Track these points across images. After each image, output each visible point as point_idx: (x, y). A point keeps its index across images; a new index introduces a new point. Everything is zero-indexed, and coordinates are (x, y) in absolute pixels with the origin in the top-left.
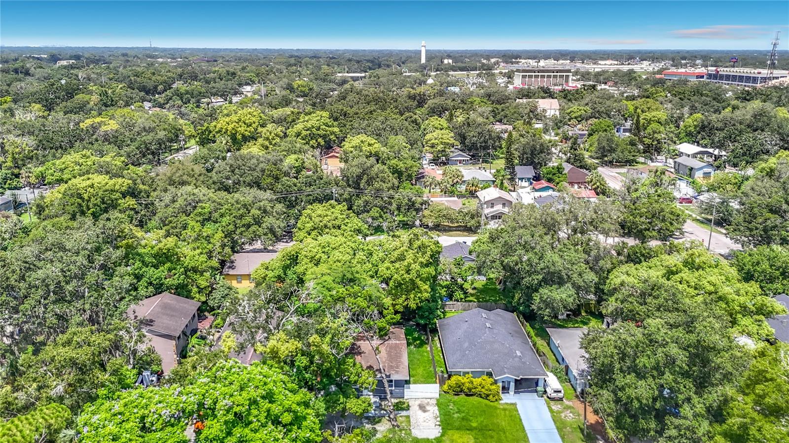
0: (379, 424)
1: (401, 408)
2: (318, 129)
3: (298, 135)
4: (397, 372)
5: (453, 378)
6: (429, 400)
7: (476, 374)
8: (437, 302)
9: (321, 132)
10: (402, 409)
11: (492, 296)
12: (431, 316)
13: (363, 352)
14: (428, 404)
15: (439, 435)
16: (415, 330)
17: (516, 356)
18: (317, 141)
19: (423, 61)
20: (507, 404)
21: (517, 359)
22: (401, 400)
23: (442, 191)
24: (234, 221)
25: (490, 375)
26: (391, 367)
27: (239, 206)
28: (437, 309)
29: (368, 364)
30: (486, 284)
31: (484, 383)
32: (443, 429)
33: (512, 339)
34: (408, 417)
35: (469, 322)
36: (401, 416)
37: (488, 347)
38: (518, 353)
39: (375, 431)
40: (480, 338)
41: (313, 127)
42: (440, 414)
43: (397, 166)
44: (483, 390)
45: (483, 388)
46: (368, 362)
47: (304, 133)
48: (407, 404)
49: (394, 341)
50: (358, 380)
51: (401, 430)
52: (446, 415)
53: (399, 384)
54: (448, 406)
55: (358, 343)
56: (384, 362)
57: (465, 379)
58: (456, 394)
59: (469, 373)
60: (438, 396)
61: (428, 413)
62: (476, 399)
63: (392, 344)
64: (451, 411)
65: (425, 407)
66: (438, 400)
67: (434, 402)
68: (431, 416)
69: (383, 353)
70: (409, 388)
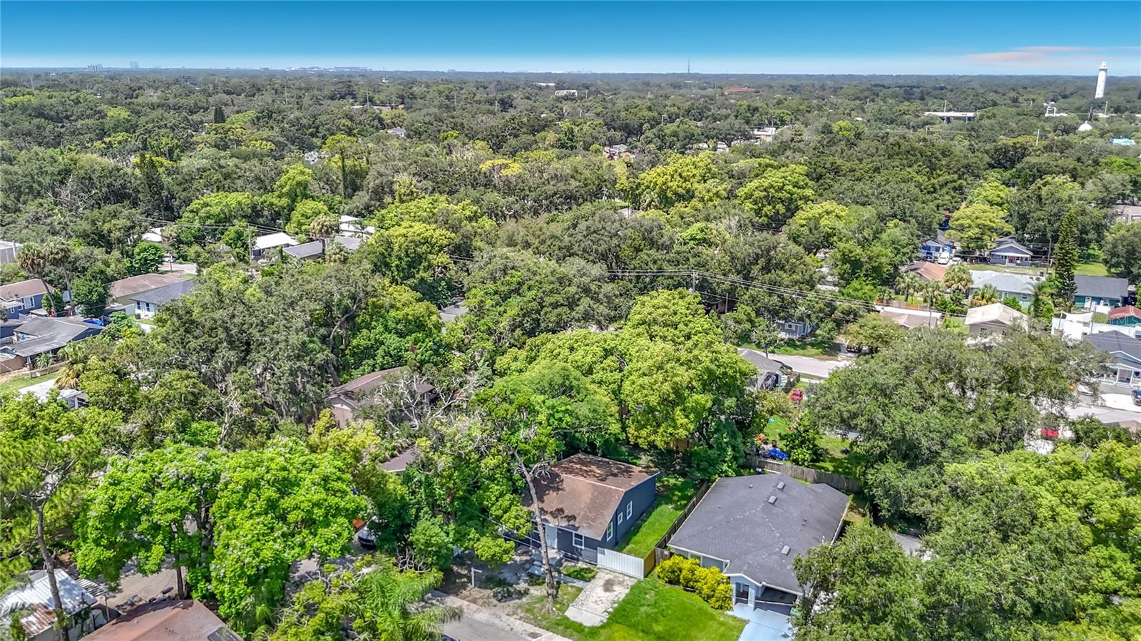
0: (538, 587)
1: (583, 576)
2: (781, 189)
3: (749, 196)
4: (590, 526)
5: (674, 558)
6: (627, 578)
7: (704, 562)
8: (725, 451)
9: (784, 195)
10: (581, 579)
12: (710, 469)
13: (563, 489)
14: (621, 582)
15: (598, 624)
17: (778, 553)
18: (774, 207)
19: (1099, 93)
20: (734, 618)
21: (775, 557)
22: (592, 567)
23: (925, 301)
24: (542, 298)
26: (586, 518)
27: (553, 279)
28: (724, 461)
29: (560, 506)
31: (709, 577)
32: (609, 619)
33: (799, 528)
34: (580, 590)
35: (753, 489)
36: (572, 587)
37: (746, 529)
38: (785, 550)
39: (526, 592)
40: (743, 514)
41: (772, 186)
42: (623, 600)
43: (851, 252)
44: (704, 586)
45: (706, 583)
46: (561, 503)
47: (757, 194)
48: (593, 574)
49: (610, 485)
50: (502, 516)
51: (555, 602)
52: (629, 603)
53: (592, 544)
54: (646, 594)
55: (563, 476)
56: (582, 509)
57: (686, 565)
58: (670, 582)
59: (699, 558)
60: (642, 578)
61: (608, 594)
62: (695, 597)
63: (604, 488)
64: (643, 602)
65: (612, 585)
66: (639, 581)
67: (631, 582)
68: (610, 598)
69: (586, 497)
70: (604, 553)
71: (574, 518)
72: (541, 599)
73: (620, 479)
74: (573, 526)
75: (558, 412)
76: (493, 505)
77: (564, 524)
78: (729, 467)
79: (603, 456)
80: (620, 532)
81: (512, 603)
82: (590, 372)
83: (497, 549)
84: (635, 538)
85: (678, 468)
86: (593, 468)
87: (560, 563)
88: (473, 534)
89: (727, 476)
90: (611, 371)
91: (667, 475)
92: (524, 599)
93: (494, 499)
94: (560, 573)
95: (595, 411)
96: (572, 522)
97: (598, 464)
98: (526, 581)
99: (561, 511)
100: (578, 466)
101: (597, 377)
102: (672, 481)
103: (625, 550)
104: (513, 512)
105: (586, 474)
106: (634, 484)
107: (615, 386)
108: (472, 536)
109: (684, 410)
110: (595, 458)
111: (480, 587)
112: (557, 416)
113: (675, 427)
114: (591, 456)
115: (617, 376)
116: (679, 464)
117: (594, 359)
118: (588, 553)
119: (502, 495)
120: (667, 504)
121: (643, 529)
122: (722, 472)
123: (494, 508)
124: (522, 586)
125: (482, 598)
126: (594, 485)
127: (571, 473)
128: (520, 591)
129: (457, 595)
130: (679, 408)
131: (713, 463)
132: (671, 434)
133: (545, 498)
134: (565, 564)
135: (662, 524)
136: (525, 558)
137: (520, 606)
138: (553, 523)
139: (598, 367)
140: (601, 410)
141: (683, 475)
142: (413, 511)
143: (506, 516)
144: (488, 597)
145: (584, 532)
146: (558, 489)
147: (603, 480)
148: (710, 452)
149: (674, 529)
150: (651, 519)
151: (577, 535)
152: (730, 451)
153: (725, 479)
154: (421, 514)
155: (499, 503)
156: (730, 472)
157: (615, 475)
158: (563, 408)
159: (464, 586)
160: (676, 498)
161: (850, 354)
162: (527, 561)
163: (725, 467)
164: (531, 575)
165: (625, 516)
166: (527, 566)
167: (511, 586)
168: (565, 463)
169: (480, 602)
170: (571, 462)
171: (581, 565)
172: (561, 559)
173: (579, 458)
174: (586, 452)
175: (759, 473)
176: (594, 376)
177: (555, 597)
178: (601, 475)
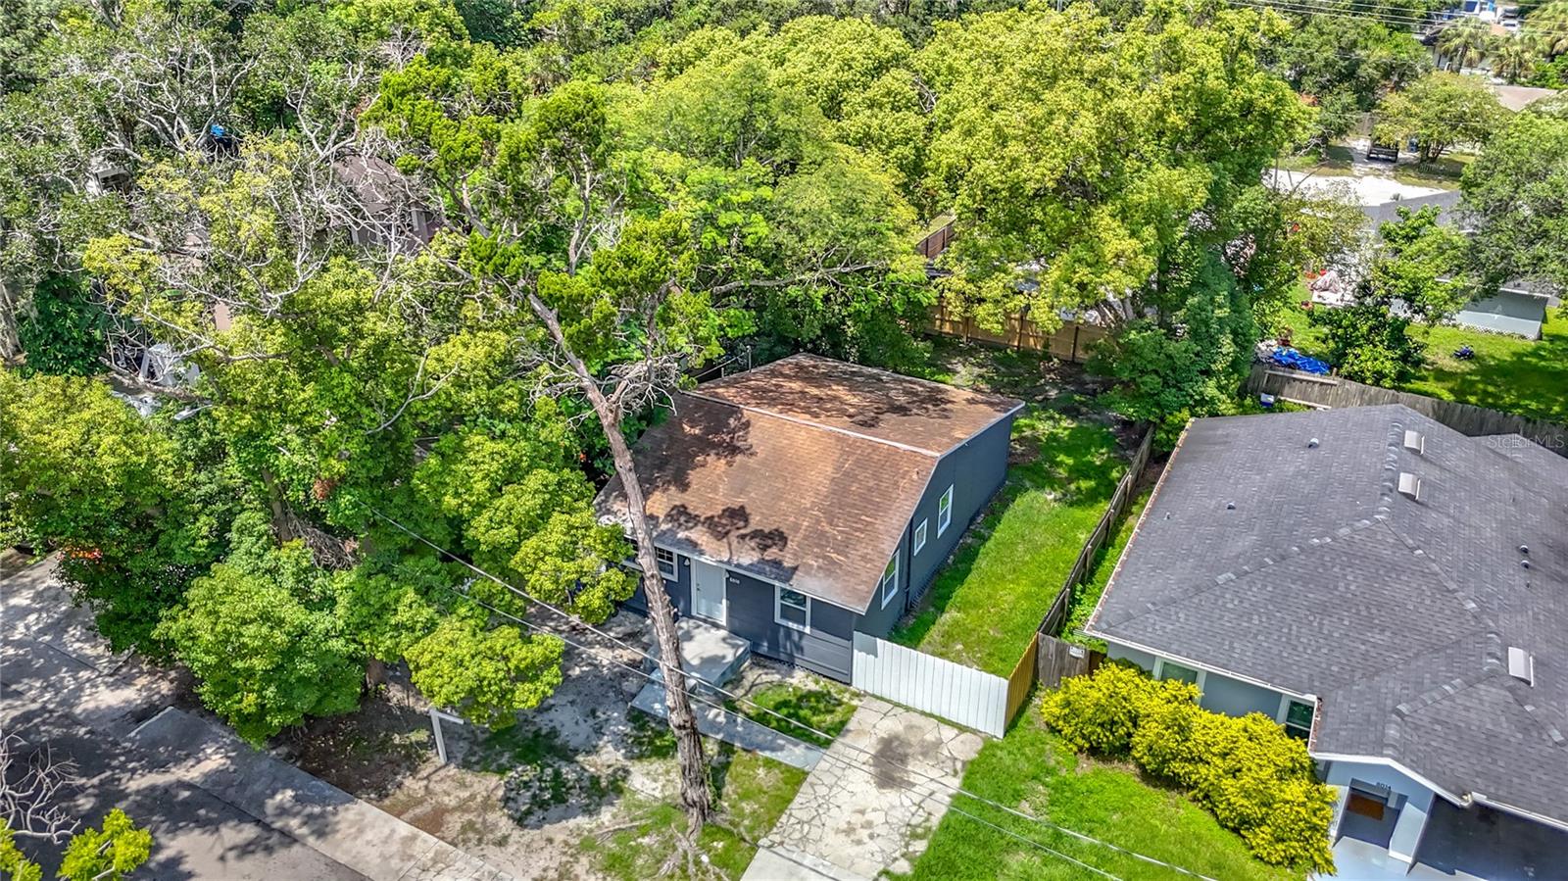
0: (653, 767)
1: (805, 726)
4: (830, 568)
5: (1105, 675)
6: (948, 733)
7: (1221, 696)
8: (1214, 342)
10: (804, 736)
11: (1535, 396)
12: (1169, 396)
13: (749, 451)
14: (930, 750)
16: (1106, 441)
17: (1497, 676)
21: (1489, 693)
22: (834, 689)
25: (1298, 722)
26: (818, 538)
28: (1207, 373)
29: (736, 502)
30: (1535, 353)
31: (1244, 750)
33: (1520, 579)
34: (796, 778)
35: (1322, 452)
36: (769, 764)
37: (1353, 583)
38: (1518, 662)
39: (616, 787)
40: (1330, 528)
42: (945, 827)
44: (1228, 782)
45: (1235, 773)
46: (742, 491)
48: (837, 717)
49: (889, 439)
50: (513, 549)
51: (711, 831)
52: (967, 839)
53: (833, 621)
54: (1018, 796)
55: (750, 411)
56: (803, 512)
57: (1153, 701)
58: (1095, 751)
59: (1190, 676)
60: (1000, 734)
61: (891, 796)
62: (1187, 812)
63: (875, 448)
64: (1012, 833)
65: (903, 759)
66: (989, 746)
67: (964, 749)
68: (899, 816)
69: (820, 476)
70: (873, 651)
71: (777, 538)
72: (663, 815)
73: (919, 421)
74: (777, 564)
75: (727, 206)
76: (480, 507)
77: (747, 557)
78: (1220, 388)
79: (864, 360)
80: (920, 573)
81: (559, 831)
82: (833, 108)
83: (488, 669)
84: (960, 592)
85: (1053, 393)
86: (840, 391)
87: (733, 676)
88: (409, 607)
89: (1214, 414)
90: (895, 109)
91: (1028, 412)
92: (606, 816)
93: (481, 487)
94: (731, 706)
95: (851, 209)
96: (772, 553)
97: (849, 380)
98: (620, 741)
99: (738, 514)
100: (796, 386)
101: (853, 125)
102: (1044, 428)
103: (934, 633)
104: (555, 532)
105: (816, 407)
106: (963, 434)
107: (908, 151)
108: (403, 616)
109: (1124, 215)
110: (842, 366)
111: (466, 765)
112: (724, 219)
113: (1097, 264)
114: (831, 362)
115: (914, 121)
116: (1054, 384)
117: (847, 76)
118: (822, 648)
119: (513, 474)
120: (1039, 487)
121: (982, 563)
122: (1202, 402)
123: (482, 520)
124: (608, 757)
125: (462, 807)
126: (840, 439)
127: (773, 402)
128: (595, 780)
129: (382, 794)
130: (1108, 208)
131: (1175, 376)
132: (1082, 286)
133: (693, 476)
134: (751, 676)
135: (1036, 549)
136: (629, 653)
137: (588, 845)
138: (712, 554)
139: (855, 97)
140: (868, 207)
141: (1071, 412)
142: (204, 524)
143: (529, 545)
144: (486, 806)
145: (811, 585)
146: (734, 450)
147: (868, 424)
148: (1172, 347)
149: (1087, 571)
150: (1001, 533)
151: (789, 594)
152: (1227, 345)
153: (1206, 421)
154: (233, 536)
155: (503, 502)
156: (1226, 406)
157: (902, 410)
158: (747, 195)
159: (411, 759)
160: (1062, 473)
161: (1376, 165)
162: (634, 664)
163: (1210, 389)
164: (638, 718)
165: (932, 529)
166: (631, 685)
167: (571, 761)
168: (758, 377)
169: (455, 822)
170: (773, 374)
171: (800, 680)
172: (739, 660)
173: (801, 368)
174: (815, 351)
175: (1269, 408)
176: (845, 123)
177: (707, 811)
178: (862, 411)
